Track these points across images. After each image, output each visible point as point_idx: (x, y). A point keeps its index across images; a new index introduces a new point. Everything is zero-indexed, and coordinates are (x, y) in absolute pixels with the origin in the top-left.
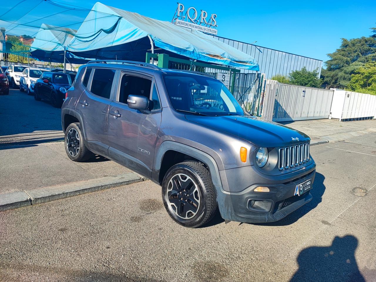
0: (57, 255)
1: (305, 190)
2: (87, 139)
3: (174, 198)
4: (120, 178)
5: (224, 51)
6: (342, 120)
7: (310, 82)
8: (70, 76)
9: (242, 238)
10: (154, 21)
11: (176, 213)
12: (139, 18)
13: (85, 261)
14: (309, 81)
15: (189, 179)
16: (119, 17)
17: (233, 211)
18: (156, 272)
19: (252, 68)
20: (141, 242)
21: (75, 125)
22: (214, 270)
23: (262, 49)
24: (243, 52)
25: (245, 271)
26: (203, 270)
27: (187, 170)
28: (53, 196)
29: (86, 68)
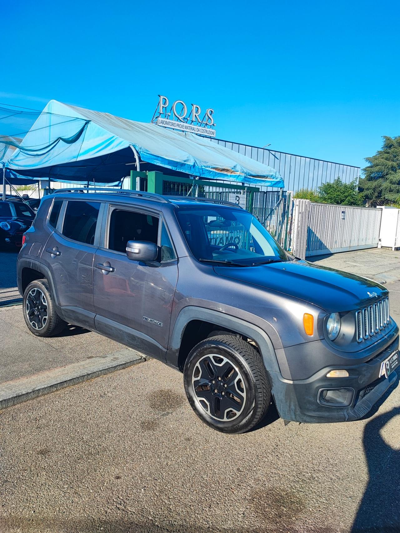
0: (43, 496)
1: (392, 367)
2: (59, 304)
3: (202, 389)
4: (112, 360)
5: (235, 162)
6: (396, 249)
7: (348, 198)
8: (13, 205)
9: (310, 446)
10: (133, 124)
11: (209, 412)
12: (113, 121)
13: (88, 502)
14: (346, 197)
15: (227, 362)
16: (86, 121)
17: (298, 408)
18: (198, 514)
19: (274, 184)
20: (165, 463)
21: (40, 283)
22: (283, 503)
23: (278, 155)
24: (259, 162)
25: (326, 500)
26: (267, 504)
27: (224, 349)
28: (18, 397)
29: (53, 200)
